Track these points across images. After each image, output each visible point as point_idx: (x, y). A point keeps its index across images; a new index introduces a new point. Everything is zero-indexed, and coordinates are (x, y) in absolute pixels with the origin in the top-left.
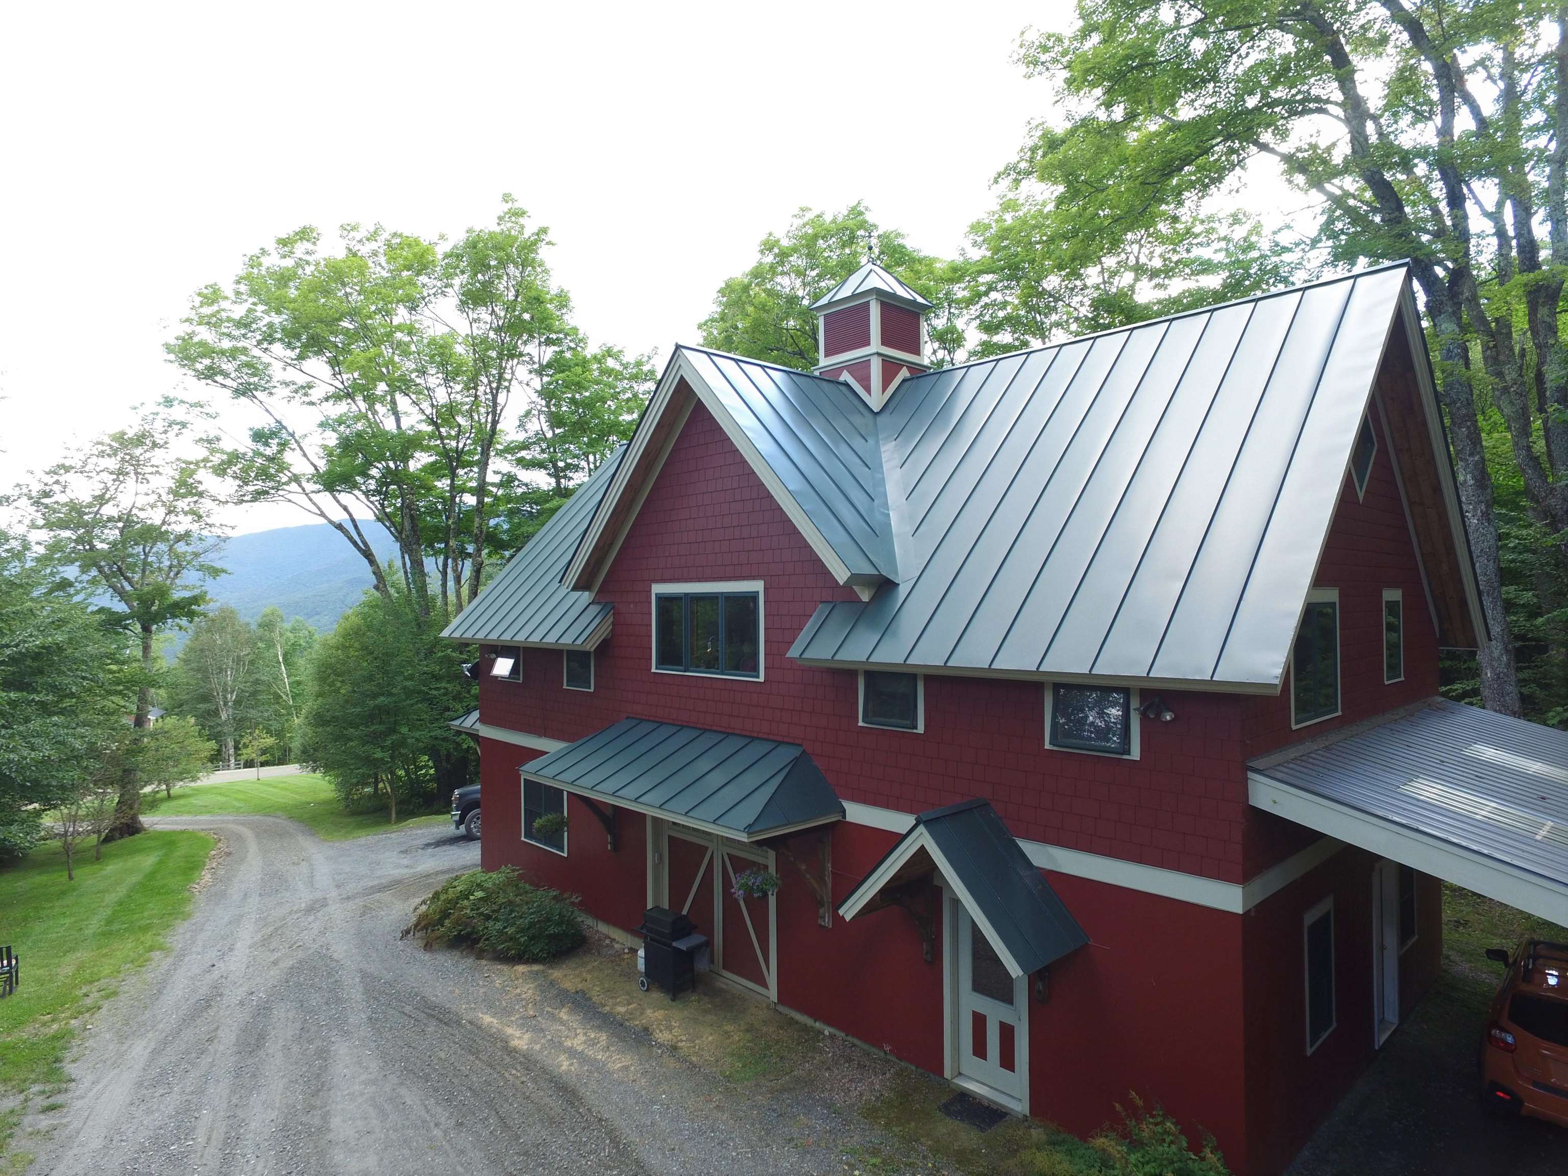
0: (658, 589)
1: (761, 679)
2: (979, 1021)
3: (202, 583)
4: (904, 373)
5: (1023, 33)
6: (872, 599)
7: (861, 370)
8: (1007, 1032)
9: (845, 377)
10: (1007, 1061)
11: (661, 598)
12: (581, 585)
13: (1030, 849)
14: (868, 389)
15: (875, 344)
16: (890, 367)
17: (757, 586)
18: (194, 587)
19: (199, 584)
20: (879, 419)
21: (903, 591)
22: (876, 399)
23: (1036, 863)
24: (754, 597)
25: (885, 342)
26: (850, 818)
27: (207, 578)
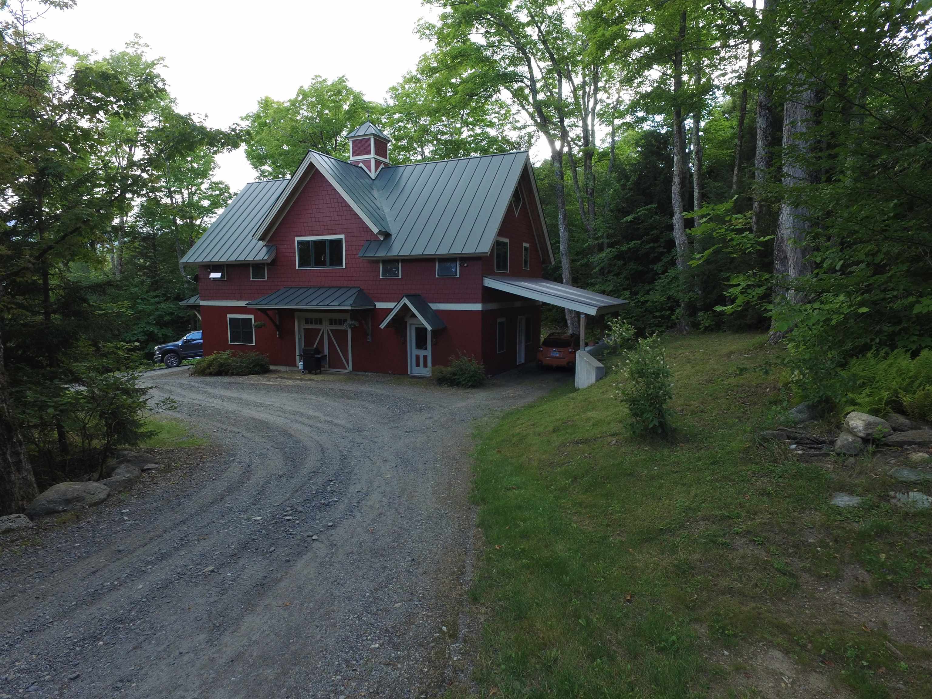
0: (297, 239)
1: (344, 267)
2: (418, 357)
4: (382, 166)
5: (419, 20)
6: (384, 239)
7: (367, 163)
8: (425, 357)
9: (361, 165)
10: (425, 366)
11: (300, 243)
12: (262, 238)
13: (431, 305)
14: (370, 171)
15: (372, 155)
16: (378, 163)
17: (342, 236)
20: (375, 182)
21: (393, 237)
22: (373, 175)
23: (434, 308)
24: (340, 241)
25: (376, 153)
26: (377, 307)
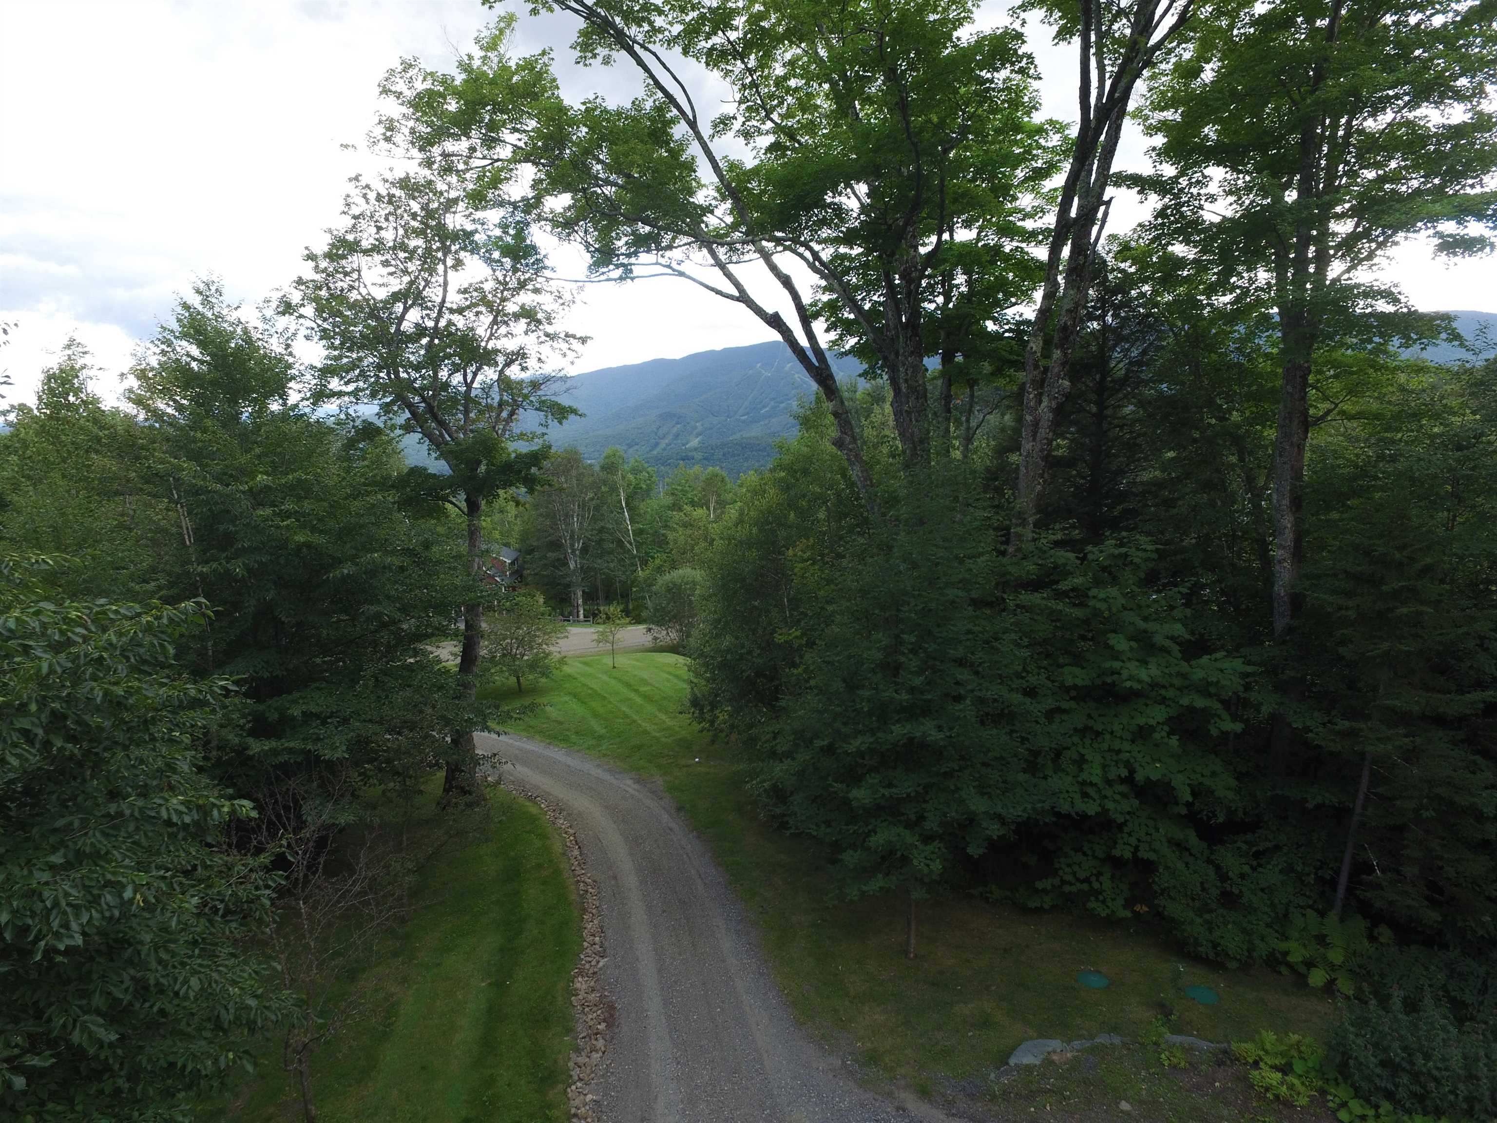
3: (544, 430)
18: (534, 436)
19: (540, 430)
27: (550, 421)
